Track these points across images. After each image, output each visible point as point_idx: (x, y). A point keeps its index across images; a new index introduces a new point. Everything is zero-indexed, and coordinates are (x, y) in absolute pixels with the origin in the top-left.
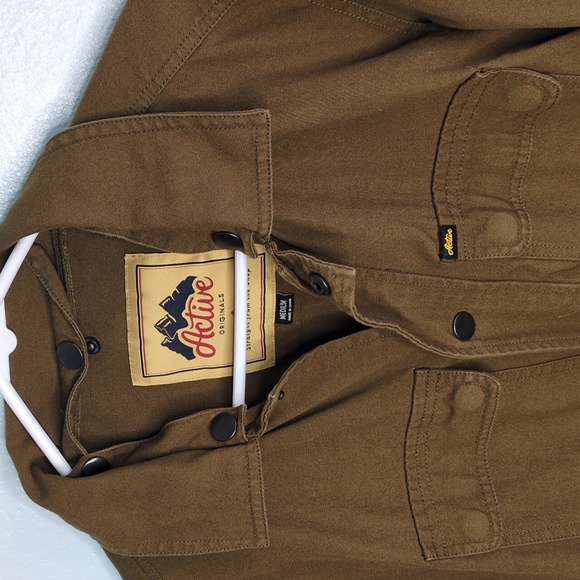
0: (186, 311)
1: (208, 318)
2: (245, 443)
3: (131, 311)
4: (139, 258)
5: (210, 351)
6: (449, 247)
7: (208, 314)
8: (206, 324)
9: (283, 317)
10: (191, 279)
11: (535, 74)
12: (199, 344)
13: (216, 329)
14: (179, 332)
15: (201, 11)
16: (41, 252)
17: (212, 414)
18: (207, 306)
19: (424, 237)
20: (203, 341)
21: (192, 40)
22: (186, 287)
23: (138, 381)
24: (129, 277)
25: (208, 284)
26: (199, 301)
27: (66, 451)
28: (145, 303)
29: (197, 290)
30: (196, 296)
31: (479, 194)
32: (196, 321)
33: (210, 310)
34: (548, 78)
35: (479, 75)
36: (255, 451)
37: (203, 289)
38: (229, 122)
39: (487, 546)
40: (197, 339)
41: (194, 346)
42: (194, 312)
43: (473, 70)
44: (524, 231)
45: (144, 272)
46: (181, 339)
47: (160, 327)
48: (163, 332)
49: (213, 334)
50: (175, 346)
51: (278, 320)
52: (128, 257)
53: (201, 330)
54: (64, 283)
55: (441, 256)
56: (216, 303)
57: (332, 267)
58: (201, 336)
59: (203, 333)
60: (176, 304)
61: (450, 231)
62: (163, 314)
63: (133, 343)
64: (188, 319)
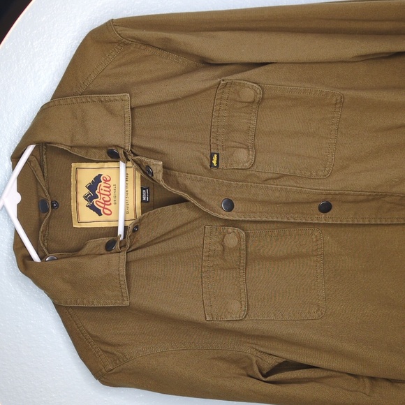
0: (98, 190)
1: (108, 195)
2: (120, 252)
3: (73, 189)
4: (78, 165)
5: (110, 213)
6: (214, 162)
7: (108, 193)
8: (107, 199)
9: (144, 199)
10: (100, 175)
11: (248, 83)
12: (104, 208)
13: (112, 202)
14: (94, 200)
15: (105, 55)
16: (35, 159)
17: (107, 240)
18: (108, 189)
19: (202, 156)
20: (106, 207)
21: (101, 67)
22: (98, 179)
23: (76, 225)
24: (73, 173)
25: (108, 179)
26: (104, 187)
27: (39, 253)
28: (79, 186)
29: (103, 181)
30: (102, 184)
31: (232, 141)
32: (102, 196)
33: (109, 192)
34: (255, 85)
35: (222, 82)
36: (123, 256)
37: (106, 181)
38: (112, 99)
39: (238, 316)
40: (103, 205)
41: (102, 209)
42: (102, 192)
43: (219, 80)
44: (251, 157)
45: (79, 171)
46: (95, 204)
47: (85, 197)
48: (87, 200)
49: (110, 204)
50: (92, 207)
51: (142, 201)
52: (73, 164)
53: (105, 201)
54: (43, 173)
55: (211, 166)
56: (112, 188)
57: (152, 161)
58: (105, 204)
59: (106, 203)
60: (93, 187)
61: (216, 155)
62: (87, 191)
63: (73, 205)
64: (98, 194)
